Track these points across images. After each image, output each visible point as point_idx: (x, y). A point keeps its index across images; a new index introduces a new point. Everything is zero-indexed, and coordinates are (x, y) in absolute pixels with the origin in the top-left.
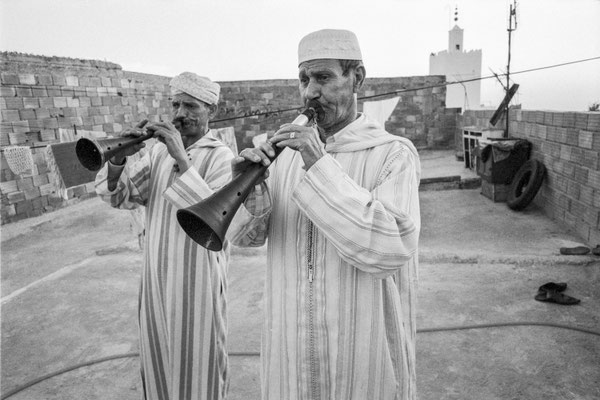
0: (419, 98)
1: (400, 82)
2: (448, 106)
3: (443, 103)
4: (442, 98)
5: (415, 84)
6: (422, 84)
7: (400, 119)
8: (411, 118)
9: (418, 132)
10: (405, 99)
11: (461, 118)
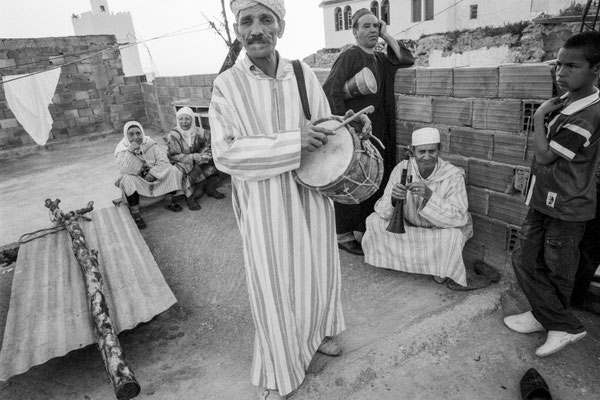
0: (85, 67)
1: (52, 45)
2: (128, 74)
3: (120, 72)
4: (118, 65)
5: (75, 48)
6: (87, 47)
7: (66, 97)
8: (82, 95)
9: (96, 112)
10: (65, 68)
11: (149, 89)
